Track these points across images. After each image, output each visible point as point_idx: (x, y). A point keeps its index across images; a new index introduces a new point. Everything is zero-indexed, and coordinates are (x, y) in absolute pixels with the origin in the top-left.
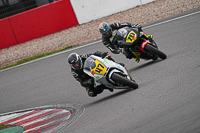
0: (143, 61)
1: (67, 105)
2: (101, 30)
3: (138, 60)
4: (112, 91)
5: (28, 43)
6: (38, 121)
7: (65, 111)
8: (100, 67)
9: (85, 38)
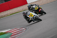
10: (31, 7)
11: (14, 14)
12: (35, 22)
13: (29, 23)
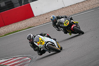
0: (73, 35)
1: (29, 55)
2: (51, 19)
3: (71, 34)
4: (50, 52)
5: (10, 25)
6: (15, 63)
7: (28, 58)
8: (42, 41)
9: (37, 23)
11: (12, 33)
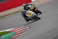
5: (17, 7)
7: (28, 27)
8: (31, 14)
10: (27, 6)
11: (18, 12)
12: (33, 21)
13: (27, 22)
